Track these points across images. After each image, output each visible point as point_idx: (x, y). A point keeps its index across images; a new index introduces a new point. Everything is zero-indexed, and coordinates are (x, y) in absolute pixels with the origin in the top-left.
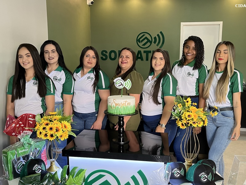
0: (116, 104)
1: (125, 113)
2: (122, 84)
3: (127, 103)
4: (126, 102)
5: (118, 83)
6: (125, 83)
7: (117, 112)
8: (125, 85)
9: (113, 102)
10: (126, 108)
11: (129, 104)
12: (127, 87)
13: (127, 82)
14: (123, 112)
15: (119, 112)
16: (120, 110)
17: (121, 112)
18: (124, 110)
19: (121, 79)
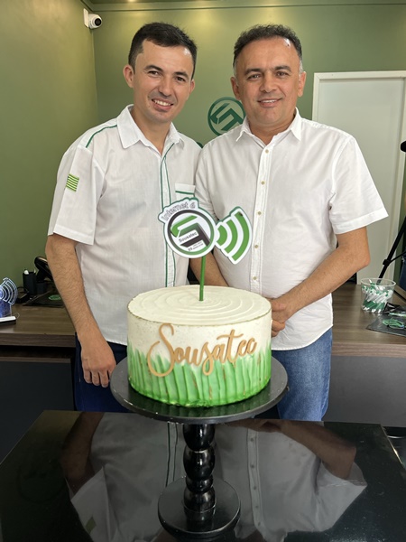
0: (177, 354)
1: (226, 399)
2: (202, 236)
3: (235, 343)
4: (231, 336)
5: (180, 228)
6: (222, 229)
7: (182, 396)
8: (221, 241)
9: (155, 338)
10: (233, 370)
11: (248, 345)
13: (231, 224)
14: (214, 396)
15: (192, 397)
16: (196, 383)
17: (201, 397)
18: (222, 385)
19: (196, 209)
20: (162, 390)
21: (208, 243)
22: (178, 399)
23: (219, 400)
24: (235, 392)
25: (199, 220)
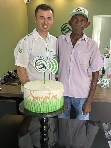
0: (35, 98)
1: (49, 111)
2: (44, 66)
3: (51, 96)
4: (50, 94)
5: (38, 64)
6: (49, 64)
7: (36, 110)
8: (50, 68)
9: (30, 94)
10: (51, 103)
11: (55, 97)
13: (52, 63)
14: (45, 110)
15: (39, 110)
16: (40, 106)
17: (42, 110)
18: (47, 107)
19: (42, 59)
20: (31, 108)
21: (46, 68)
22: (35, 111)
23: (47, 111)
24: (51, 109)
25: (43, 62)
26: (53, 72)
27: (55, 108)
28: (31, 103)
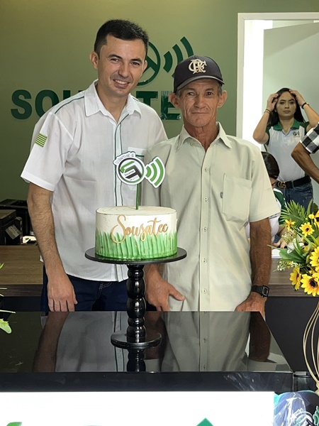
0: (127, 231)
1: (153, 255)
2: (137, 173)
3: (157, 226)
4: (155, 221)
5: (125, 168)
6: (148, 168)
7: (130, 254)
8: (148, 175)
10: (156, 239)
11: (163, 227)
12: (152, 180)
13: (153, 165)
15: (135, 254)
17: (140, 253)
19: (135, 157)
20: (119, 251)
21: (140, 176)
23: (149, 256)
24: (158, 253)
25: (136, 164)
26: (156, 184)
27: (163, 252)
28: (119, 241)
